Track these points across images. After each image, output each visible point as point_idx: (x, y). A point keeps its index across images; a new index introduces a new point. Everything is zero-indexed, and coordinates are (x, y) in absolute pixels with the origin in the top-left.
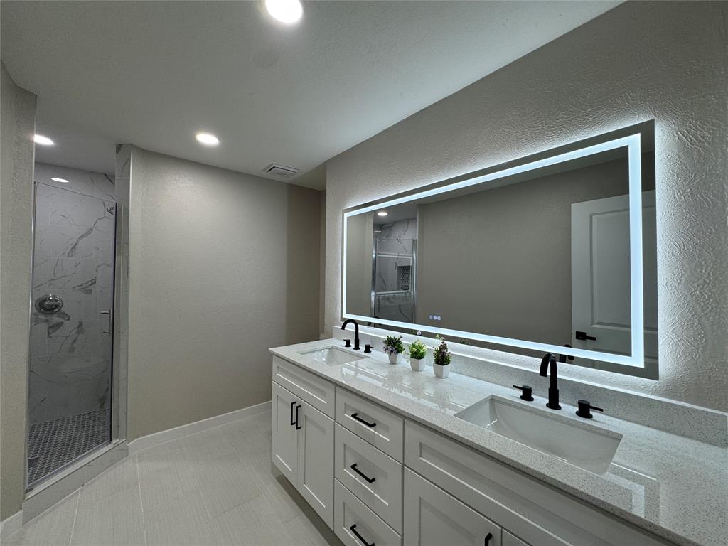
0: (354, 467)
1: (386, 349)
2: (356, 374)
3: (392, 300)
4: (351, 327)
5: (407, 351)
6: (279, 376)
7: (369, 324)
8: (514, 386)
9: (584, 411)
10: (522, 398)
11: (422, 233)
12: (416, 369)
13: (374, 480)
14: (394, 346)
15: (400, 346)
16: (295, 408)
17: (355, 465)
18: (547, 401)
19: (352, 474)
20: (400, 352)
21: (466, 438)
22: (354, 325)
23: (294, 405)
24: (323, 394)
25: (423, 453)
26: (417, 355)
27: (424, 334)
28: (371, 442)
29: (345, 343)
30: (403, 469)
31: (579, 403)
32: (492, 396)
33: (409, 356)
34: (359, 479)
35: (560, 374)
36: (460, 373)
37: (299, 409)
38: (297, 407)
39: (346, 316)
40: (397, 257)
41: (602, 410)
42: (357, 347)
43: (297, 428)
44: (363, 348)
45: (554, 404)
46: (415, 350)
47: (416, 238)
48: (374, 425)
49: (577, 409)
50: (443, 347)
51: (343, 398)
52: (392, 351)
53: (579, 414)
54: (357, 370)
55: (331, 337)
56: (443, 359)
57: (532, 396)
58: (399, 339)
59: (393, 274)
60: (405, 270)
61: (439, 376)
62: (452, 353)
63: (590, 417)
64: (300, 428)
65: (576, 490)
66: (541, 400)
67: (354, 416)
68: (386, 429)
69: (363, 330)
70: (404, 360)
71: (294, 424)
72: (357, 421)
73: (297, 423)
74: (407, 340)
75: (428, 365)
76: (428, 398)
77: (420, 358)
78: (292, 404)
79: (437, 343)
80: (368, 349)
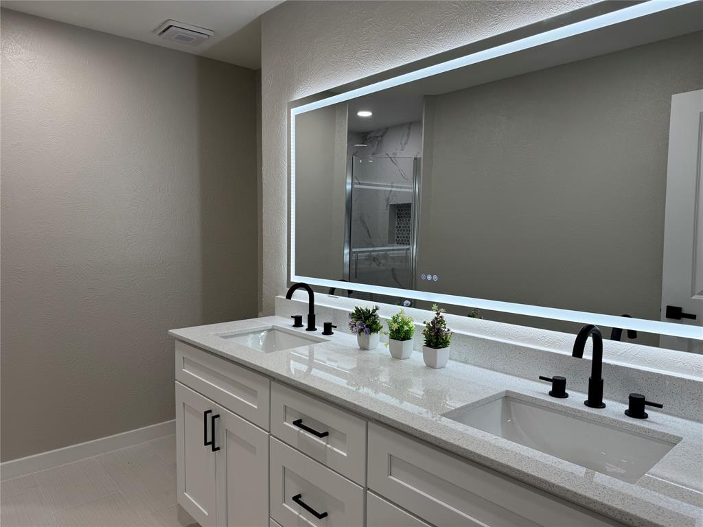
0: (297, 499)
1: (352, 326)
2: (310, 370)
3: (382, 261)
4: (301, 296)
5: (386, 329)
6: (187, 372)
7: (332, 291)
8: (541, 378)
9: (637, 408)
10: (552, 394)
11: (429, 147)
12: (397, 356)
13: (325, 515)
14: (365, 323)
15: (375, 323)
16: (211, 420)
17: (299, 496)
18: (586, 397)
19: (294, 509)
20: (376, 330)
21: (452, 441)
22: (306, 292)
23: (208, 414)
24: (252, 394)
25: (394, 470)
26: (400, 334)
27: (414, 304)
28: (320, 459)
29: (293, 322)
30: (365, 495)
31: (631, 398)
32: (507, 391)
33: (388, 336)
34: (305, 516)
35: (606, 358)
36: (466, 362)
37: (216, 419)
38: (214, 418)
39: (296, 279)
40: (389, 189)
41: (661, 406)
42: (311, 327)
43: (214, 449)
44: (320, 328)
45: (595, 400)
46: (395, 326)
47: (421, 156)
48: (326, 434)
49: (627, 407)
50: (438, 321)
51: (282, 398)
52: (361, 330)
53: (630, 413)
54: (311, 363)
55: (273, 314)
56: (437, 339)
57: (566, 391)
58: (374, 311)
59: (383, 217)
60: (401, 211)
61: (431, 365)
62: (452, 330)
63: (643, 416)
64: (218, 449)
65: (589, 499)
66: (577, 397)
67: (298, 423)
68: (343, 438)
69: (321, 299)
70: (380, 343)
71: (209, 443)
72: (302, 431)
73: (213, 443)
74: (386, 313)
75: (415, 350)
76: (414, 400)
77: (404, 339)
78: (206, 413)
79: (430, 315)
80: (328, 329)
